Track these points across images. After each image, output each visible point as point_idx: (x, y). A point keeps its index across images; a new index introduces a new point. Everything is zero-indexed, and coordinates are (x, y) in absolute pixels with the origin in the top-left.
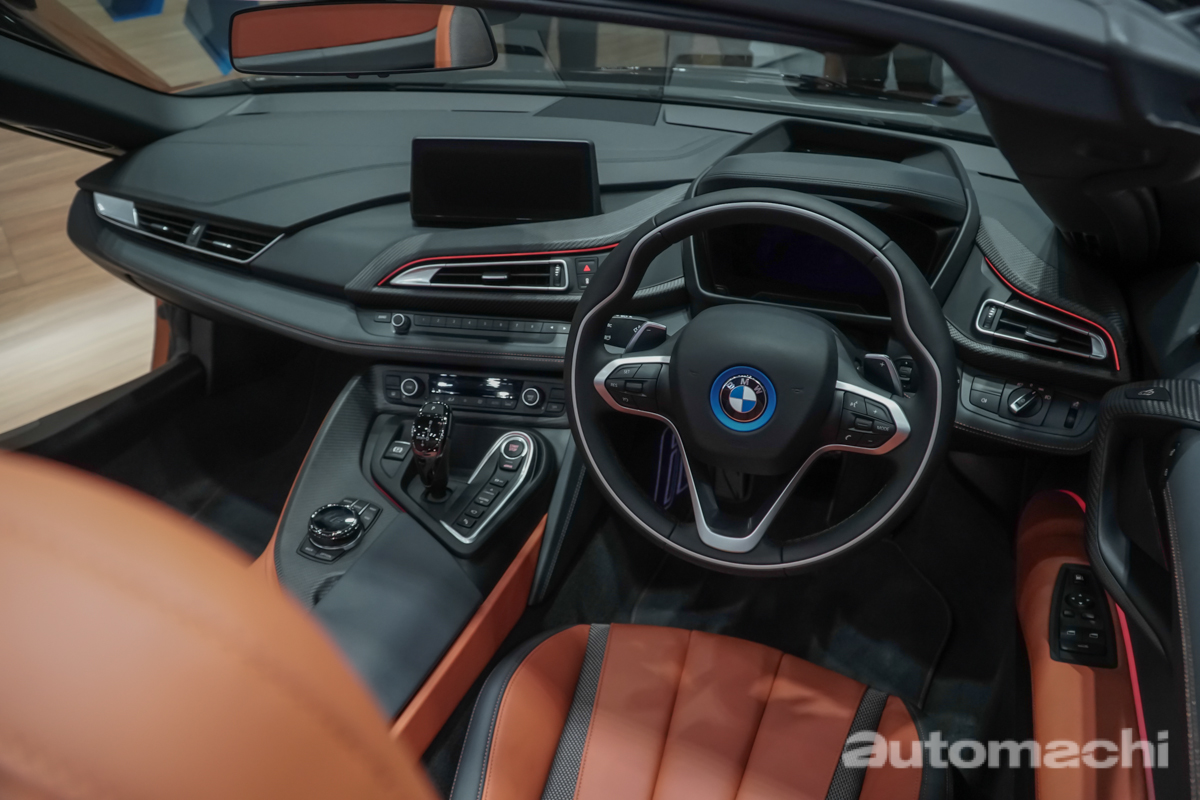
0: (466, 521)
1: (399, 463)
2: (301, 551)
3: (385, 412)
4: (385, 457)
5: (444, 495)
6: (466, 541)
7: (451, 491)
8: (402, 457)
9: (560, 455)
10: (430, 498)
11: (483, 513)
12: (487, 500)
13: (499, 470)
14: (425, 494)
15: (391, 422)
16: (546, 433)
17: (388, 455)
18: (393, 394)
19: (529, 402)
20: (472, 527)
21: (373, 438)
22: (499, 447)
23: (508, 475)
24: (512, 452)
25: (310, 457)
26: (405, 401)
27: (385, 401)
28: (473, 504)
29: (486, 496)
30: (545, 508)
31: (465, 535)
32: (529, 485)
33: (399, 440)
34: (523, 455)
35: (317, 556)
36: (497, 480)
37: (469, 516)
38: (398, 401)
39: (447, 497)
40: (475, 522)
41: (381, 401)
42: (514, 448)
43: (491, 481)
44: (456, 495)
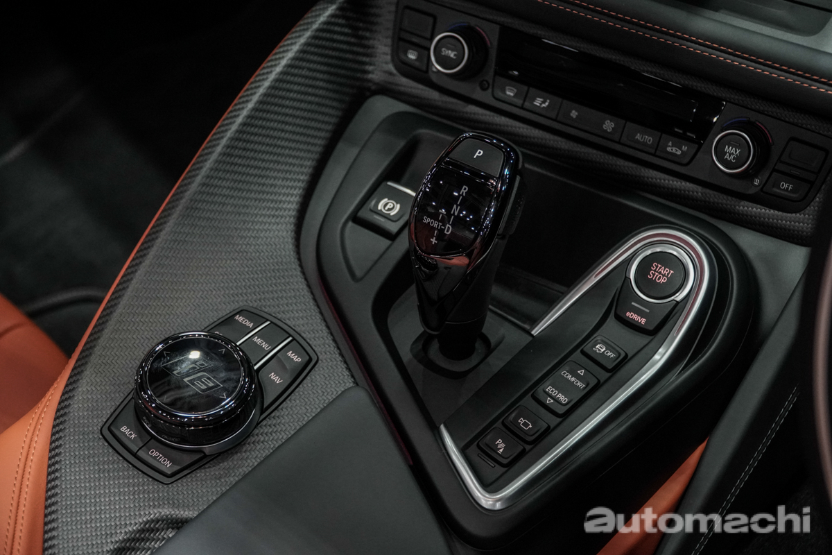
0: (501, 445)
1: (386, 242)
2: (109, 433)
3: (385, 90)
4: (355, 219)
5: (466, 353)
6: (487, 500)
7: (489, 349)
8: (393, 228)
9: (771, 305)
10: (434, 351)
11: (548, 431)
12: (562, 398)
13: (611, 322)
14: (424, 342)
15: (395, 123)
16: (748, 240)
17: (363, 214)
18: (412, 56)
19: (727, 164)
20: (513, 465)
21: (346, 154)
22: (628, 262)
23: (632, 341)
24: (653, 282)
25: (186, 185)
26: (434, 78)
27: (391, 67)
28: (528, 401)
29: (564, 387)
30: (705, 428)
31: (489, 486)
32: (675, 379)
33: (398, 181)
34: (680, 296)
35: (141, 454)
36: (600, 348)
37: (513, 433)
38: (421, 74)
39: (474, 360)
40: (522, 454)
41: (381, 66)
42: (661, 274)
43: (586, 348)
44: (497, 362)
